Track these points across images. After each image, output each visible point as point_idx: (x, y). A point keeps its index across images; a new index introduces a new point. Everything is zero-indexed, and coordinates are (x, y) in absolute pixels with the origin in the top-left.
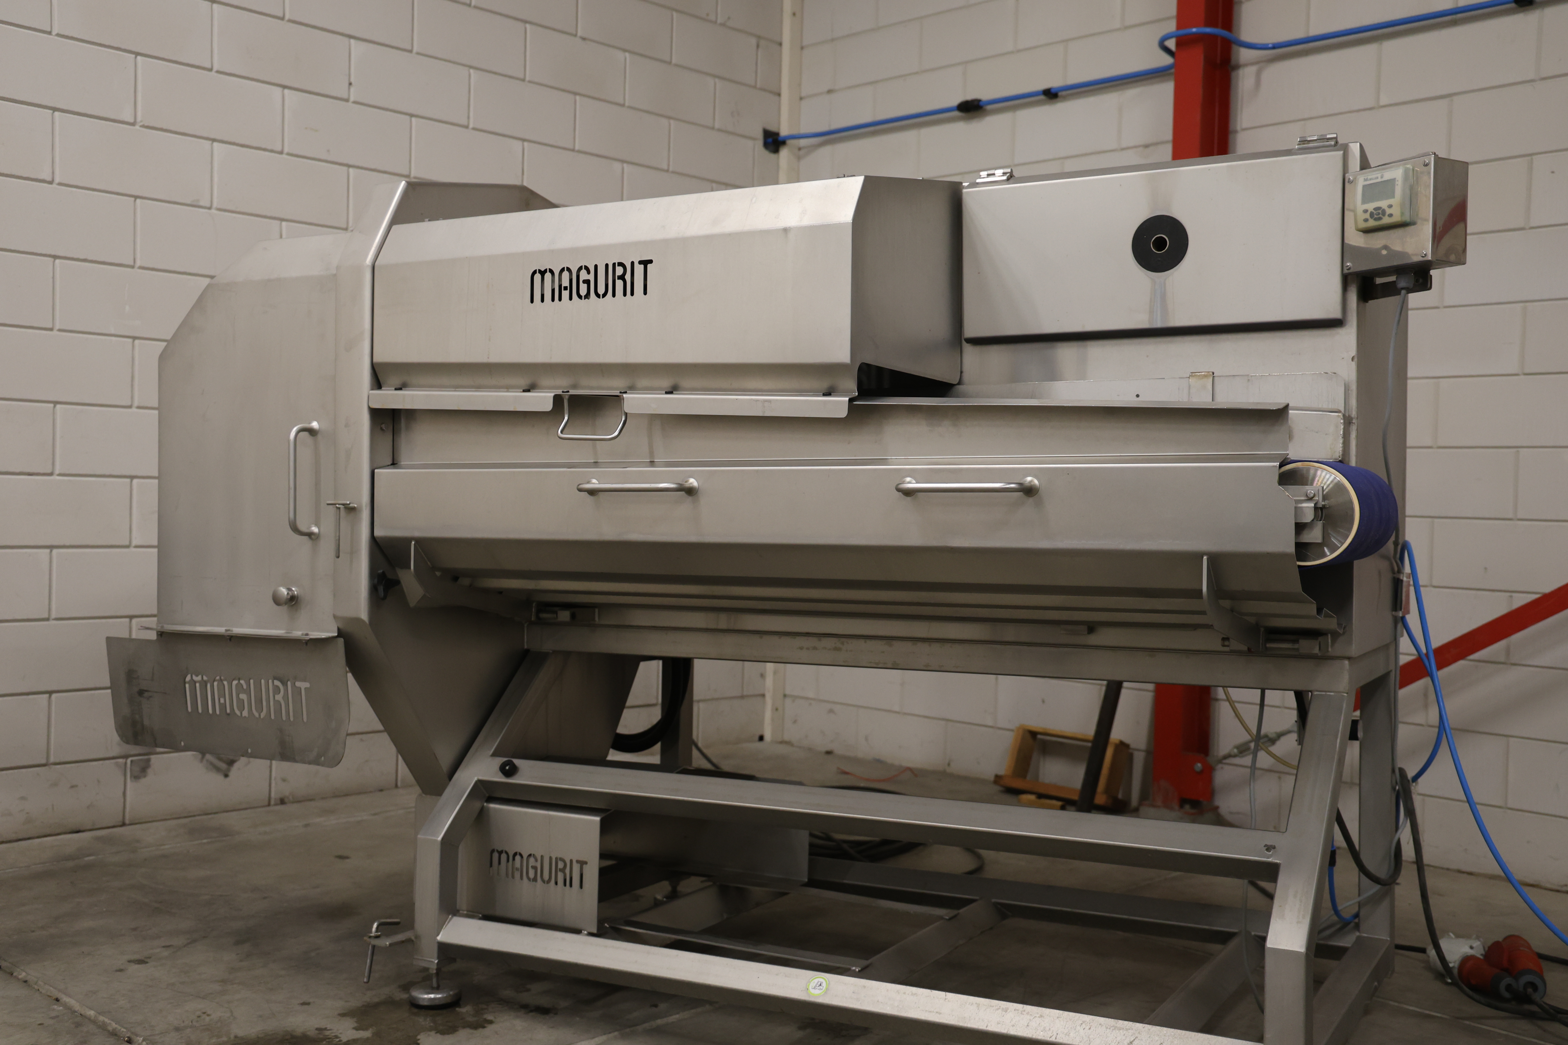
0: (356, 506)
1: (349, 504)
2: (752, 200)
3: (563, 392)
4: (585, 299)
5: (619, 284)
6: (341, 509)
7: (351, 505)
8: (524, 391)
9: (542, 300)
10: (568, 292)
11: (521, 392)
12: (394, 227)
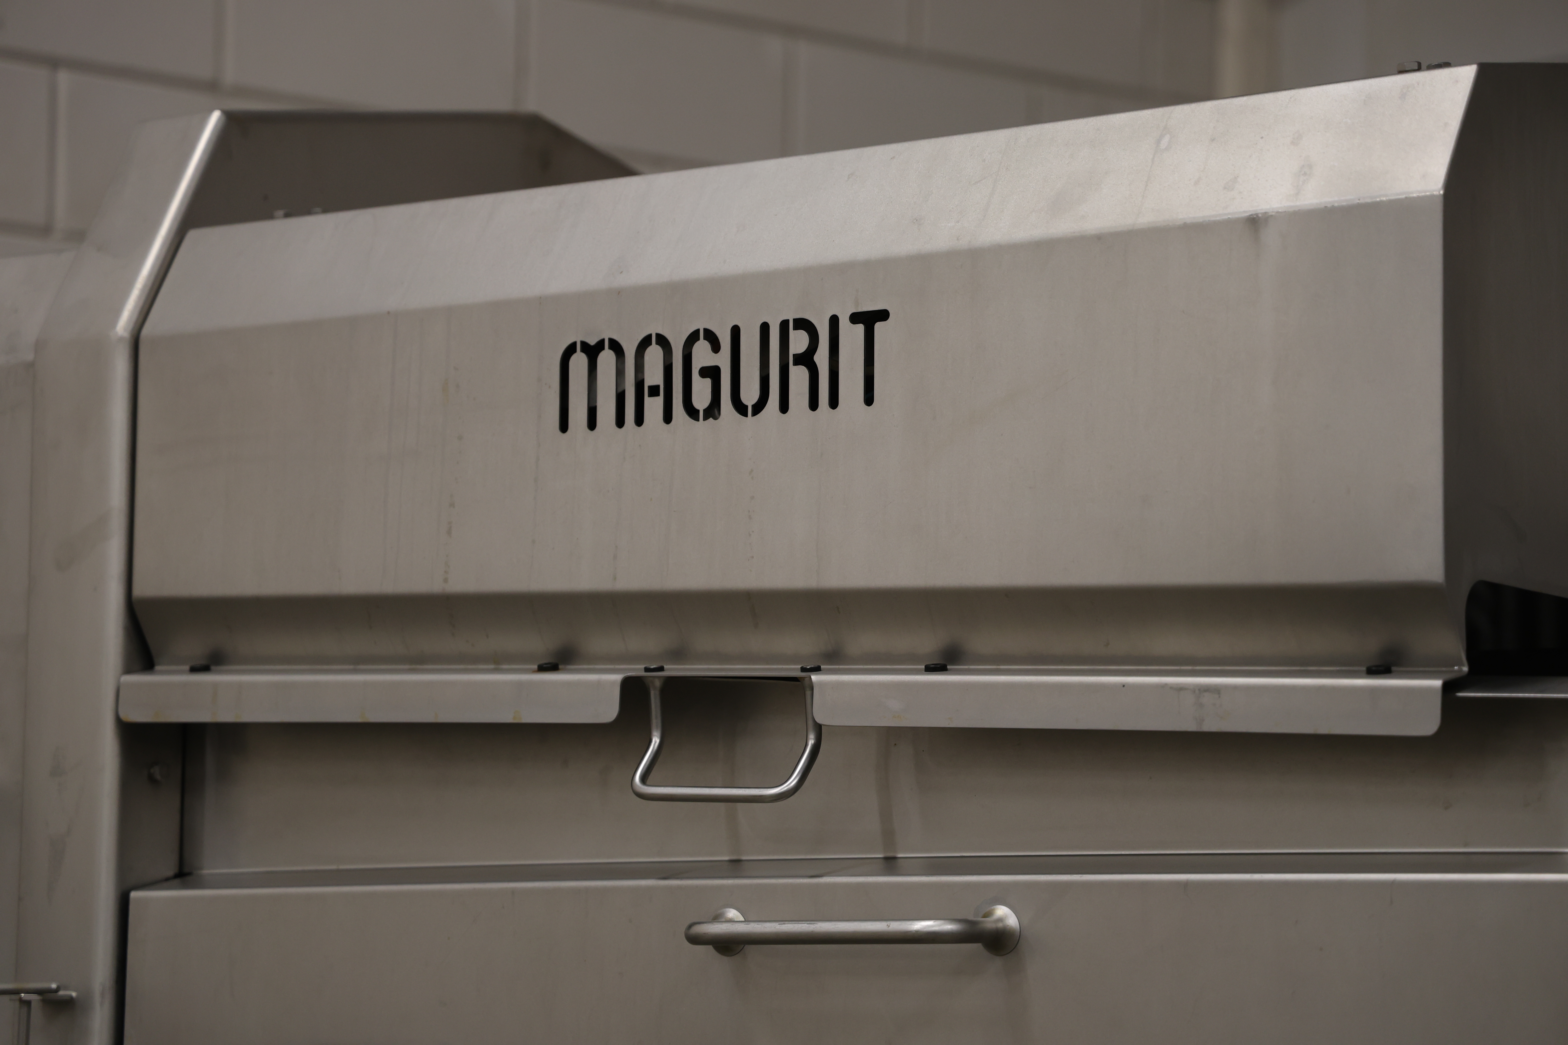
0: (74, 994)
1: (56, 991)
2: (1158, 142)
3: (647, 670)
4: (705, 419)
5: (799, 376)
6: (33, 1005)
7: (61, 993)
8: (542, 669)
9: (592, 424)
10: (659, 400)
11: (534, 672)
12: (193, 235)
